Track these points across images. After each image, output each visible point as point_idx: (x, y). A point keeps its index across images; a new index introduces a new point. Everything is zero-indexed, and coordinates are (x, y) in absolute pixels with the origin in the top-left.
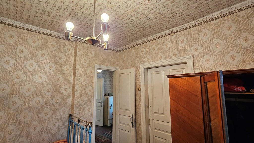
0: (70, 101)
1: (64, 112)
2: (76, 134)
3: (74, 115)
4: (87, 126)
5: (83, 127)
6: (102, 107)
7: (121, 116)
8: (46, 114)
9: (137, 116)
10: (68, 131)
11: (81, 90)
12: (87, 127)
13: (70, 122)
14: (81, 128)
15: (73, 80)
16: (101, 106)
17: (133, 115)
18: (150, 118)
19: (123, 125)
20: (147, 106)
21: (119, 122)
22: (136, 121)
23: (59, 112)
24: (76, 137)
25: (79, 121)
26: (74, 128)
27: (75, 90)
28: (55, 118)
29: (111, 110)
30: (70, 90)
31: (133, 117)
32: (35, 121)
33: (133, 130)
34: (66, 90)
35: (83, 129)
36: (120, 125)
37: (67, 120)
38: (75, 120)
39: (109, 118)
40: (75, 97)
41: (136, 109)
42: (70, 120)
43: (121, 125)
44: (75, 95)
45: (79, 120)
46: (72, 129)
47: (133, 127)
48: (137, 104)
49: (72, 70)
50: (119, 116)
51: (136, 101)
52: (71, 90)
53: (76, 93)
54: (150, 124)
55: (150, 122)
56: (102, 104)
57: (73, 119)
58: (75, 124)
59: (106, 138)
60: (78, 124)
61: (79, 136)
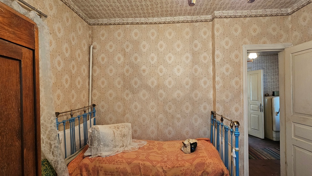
0: (211, 96)
1: (205, 108)
2: (220, 134)
3: (217, 112)
4: (232, 126)
5: (227, 127)
6: (261, 112)
7: (298, 125)
10: (211, 131)
11: (224, 83)
14: (225, 128)
15: (213, 70)
19: (303, 141)
21: (293, 134)
23: (199, 108)
24: (220, 138)
25: (222, 120)
26: (217, 127)
27: (216, 83)
28: (196, 114)
30: (210, 83)
32: (179, 114)
34: (205, 83)
35: (228, 129)
36: (297, 140)
38: (218, 118)
39: (274, 130)
40: (216, 90)
42: (213, 118)
44: (217, 88)
45: (222, 118)
49: (211, 58)
50: (293, 125)
53: (217, 87)
57: (215, 117)
58: (218, 122)
59: (269, 156)
60: (221, 123)
61: (223, 138)
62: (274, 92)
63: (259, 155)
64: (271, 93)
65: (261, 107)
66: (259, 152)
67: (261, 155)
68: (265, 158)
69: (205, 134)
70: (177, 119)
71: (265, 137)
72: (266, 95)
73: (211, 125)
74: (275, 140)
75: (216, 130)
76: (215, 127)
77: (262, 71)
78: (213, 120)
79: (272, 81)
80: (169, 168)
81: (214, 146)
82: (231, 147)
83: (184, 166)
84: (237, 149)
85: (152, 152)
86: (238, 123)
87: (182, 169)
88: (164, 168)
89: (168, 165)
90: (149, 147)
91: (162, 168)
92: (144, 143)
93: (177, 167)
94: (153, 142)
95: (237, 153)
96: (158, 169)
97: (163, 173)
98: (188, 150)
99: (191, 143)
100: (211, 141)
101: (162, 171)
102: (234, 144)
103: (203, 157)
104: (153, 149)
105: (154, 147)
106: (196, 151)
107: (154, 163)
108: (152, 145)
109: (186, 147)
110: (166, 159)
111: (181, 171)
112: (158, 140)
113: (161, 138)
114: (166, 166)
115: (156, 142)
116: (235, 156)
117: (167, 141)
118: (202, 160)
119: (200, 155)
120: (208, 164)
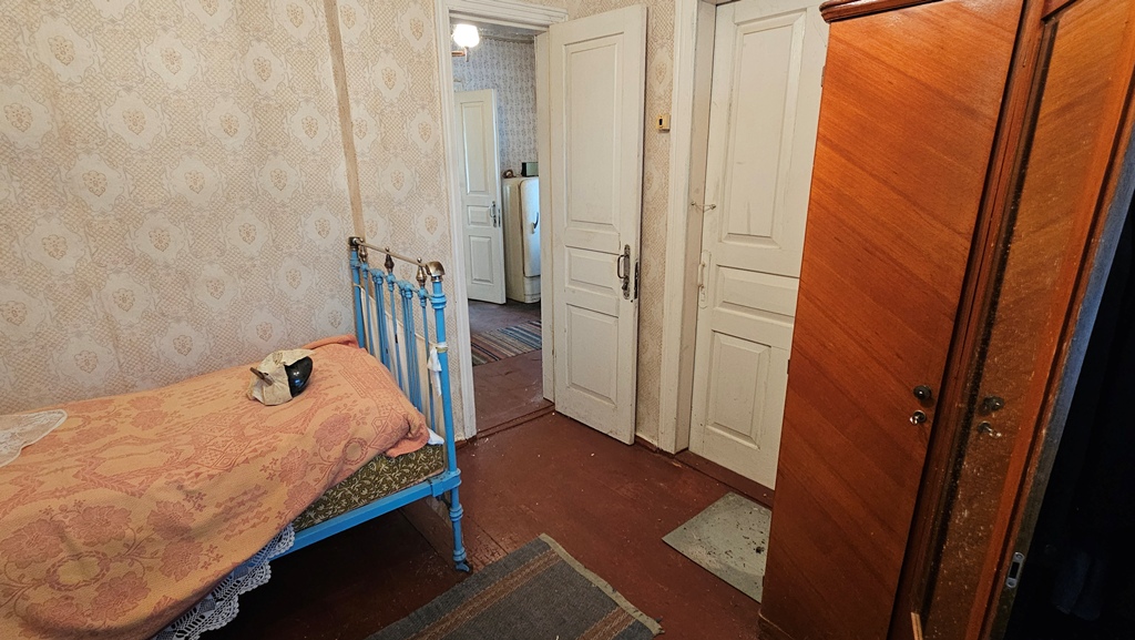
0: (342, 183)
1: (323, 231)
3: (368, 241)
4: (424, 281)
5: (408, 286)
6: (495, 226)
7: (575, 253)
8: (248, 233)
9: (646, 252)
10: (355, 308)
11: (383, 130)
12: (422, 282)
14: (402, 290)
15: (335, 75)
16: (492, 223)
17: (627, 248)
18: (705, 258)
19: (585, 290)
20: (695, 207)
21: (567, 279)
22: (644, 270)
23: (300, 229)
25: (389, 264)
27: (355, 130)
30: (330, 128)
31: (627, 256)
33: (628, 307)
34: (311, 128)
35: (411, 291)
38: (376, 262)
39: (528, 274)
40: (359, 159)
41: (644, 220)
43: (577, 288)
44: (358, 150)
45: (389, 259)
46: (368, 299)
47: (627, 295)
48: (648, 196)
50: (567, 254)
51: (646, 184)
52: (336, 126)
53: (360, 145)
54: (705, 284)
55: (705, 277)
57: (366, 256)
58: (378, 275)
59: (519, 345)
60: (387, 274)
61: (398, 322)
62: (524, 165)
63: (496, 350)
64: (518, 169)
65: (494, 212)
66: (495, 342)
67: (499, 348)
68: (510, 354)
69: (335, 323)
70: (210, 285)
71: (507, 299)
72: (505, 176)
73: (353, 287)
74: (529, 300)
75: (373, 301)
76: (369, 293)
77: (493, 94)
78: (358, 268)
79: (521, 128)
80: (211, 477)
81: (372, 354)
82: (424, 344)
83: (274, 449)
84: (442, 345)
85: (110, 445)
86: (439, 267)
87: (267, 461)
88: (186, 483)
89: (203, 469)
90: (88, 427)
91: (180, 488)
93: (246, 461)
94: (103, 403)
95: (442, 357)
96: (162, 496)
97: (186, 503)
98: (278, 393)
99: (289, 364)
100: (360, 340)
101: (184, 497)
102: (432, 332)
103: (338, 398)
104: (114, 430)
105: (112, 423)
106: (311, 386)
107: (135, 482)
108: (100, 418)
109: (270, 383)
110: (189, 451)
111: (264, 469)
112: (127, 389)
113: (144, 379)
114: (197, 475)
115: (122, 400)
116: (438, 368)
117: (177, 380)
118: (336, 409)
119: (327, 395)
120: (359, 414)
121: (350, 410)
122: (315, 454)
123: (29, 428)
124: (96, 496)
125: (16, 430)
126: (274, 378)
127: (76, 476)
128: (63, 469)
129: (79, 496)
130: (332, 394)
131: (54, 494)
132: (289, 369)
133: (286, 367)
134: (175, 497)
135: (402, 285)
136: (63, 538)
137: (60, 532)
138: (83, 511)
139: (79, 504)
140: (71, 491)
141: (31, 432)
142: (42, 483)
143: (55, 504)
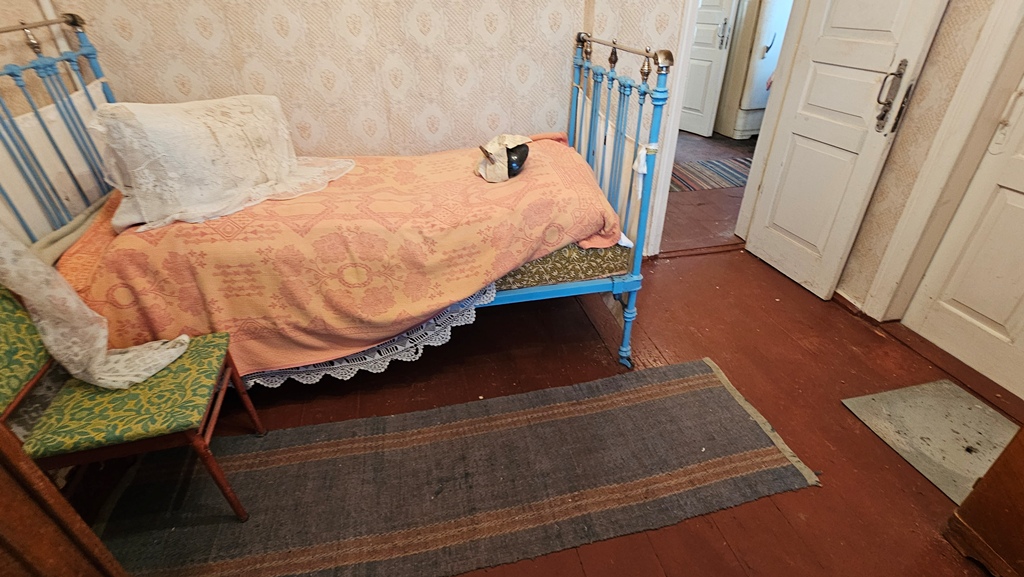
1: (555, 25)
2: (601, 114)
3: (595, 36)
4: (647, 74)
5: (629, 82)
6: (720, 48)
7: (824, 70)
8: (491, 23)
9: (930, 71)
10: (570, 109)
12: (645, 75)
13: (577, 71)
14: (622, 86)
16: (718, 44)
17: (904, 64)
19: (822, 118)
21: (802, 103)
22: (917, 96)
23: (535, 22)
24: (601, 126)
25: (613, 60)
26: (591, 94)
28: (523, 49)
29: (763, 67)
31: (899, 75)
32: (460, 50)
33: (880, 142)
35: (631, 87)
36: (807, 119)
37: (569, 64)
38: (600, 58)
39: (745, 106)
41: (944, 25)
42: (580, 62)
43: (812, 115)
45: (614, 53)
46: (584, 100)
47: (880, 127)
50: (811, 71)
56: (724, 30)
57: (590, 53)
58: (601, 71)
60: (608, 70)
61: (610, 122)
63: (692, 181)
66: (693, 173)
67: (696, 179)
69: (551, 122)
70: (457, 71)
71: (714, 132)
73: (572, 87)
74: (737, 136)
75: (589, 101)
76: (587, 93)
78: (581, 66)
80: (442, 229)
81: (579, 152)
82: (633, 146)
83: (490, 218)
84: (653, 146)
85: (378, 191)
86: (669, 56)
87: (483, 226)
88: (424, 230)
89: (436, 222)
90: (367, 175)
91: (421, 233)
92: (347, 166)
93: (468, 223)
94: (377, 160)
95: (650, 159)
96: (409, 236)
97: (423, 246)
98: (498, 172)
99: (510, 147)
100: (570, 139)
101: (422, 240)
102: (645, 133)
103: (546, 185)
104: (382, 181)
105: (381, 176)
106: (524, 172)
107: (392, 220)
108: (374, 171)
109: (492, 162)
110: (429, 206)
111: (480, 232)
112: (395, 154)
113: (405, 149)
114: (433, 226)
115: (389, 160)
117: (426, 153)
118: (544, 194)
119: (536, 180)
120: (562, 203)
121: (554, 196)
122: (521, 230)
123: (333, 169)
124: (369, 225)
125: (326, 169)
126: (497, 158)
127: (357, 207)
128: (350, 201)
129: (358, 222)
130: (541, 180)
131: (344, 217)
132: (510, 151)
133: (508, 149)
134: (417, 239)
135: (623, 81)
136: (348, 250)
137: (345, 243)
138: (359, 233)
139: (357, 228)
140: (354, 217)
141: (334, 172)
142: (337, 207)
143: (345, 224)
